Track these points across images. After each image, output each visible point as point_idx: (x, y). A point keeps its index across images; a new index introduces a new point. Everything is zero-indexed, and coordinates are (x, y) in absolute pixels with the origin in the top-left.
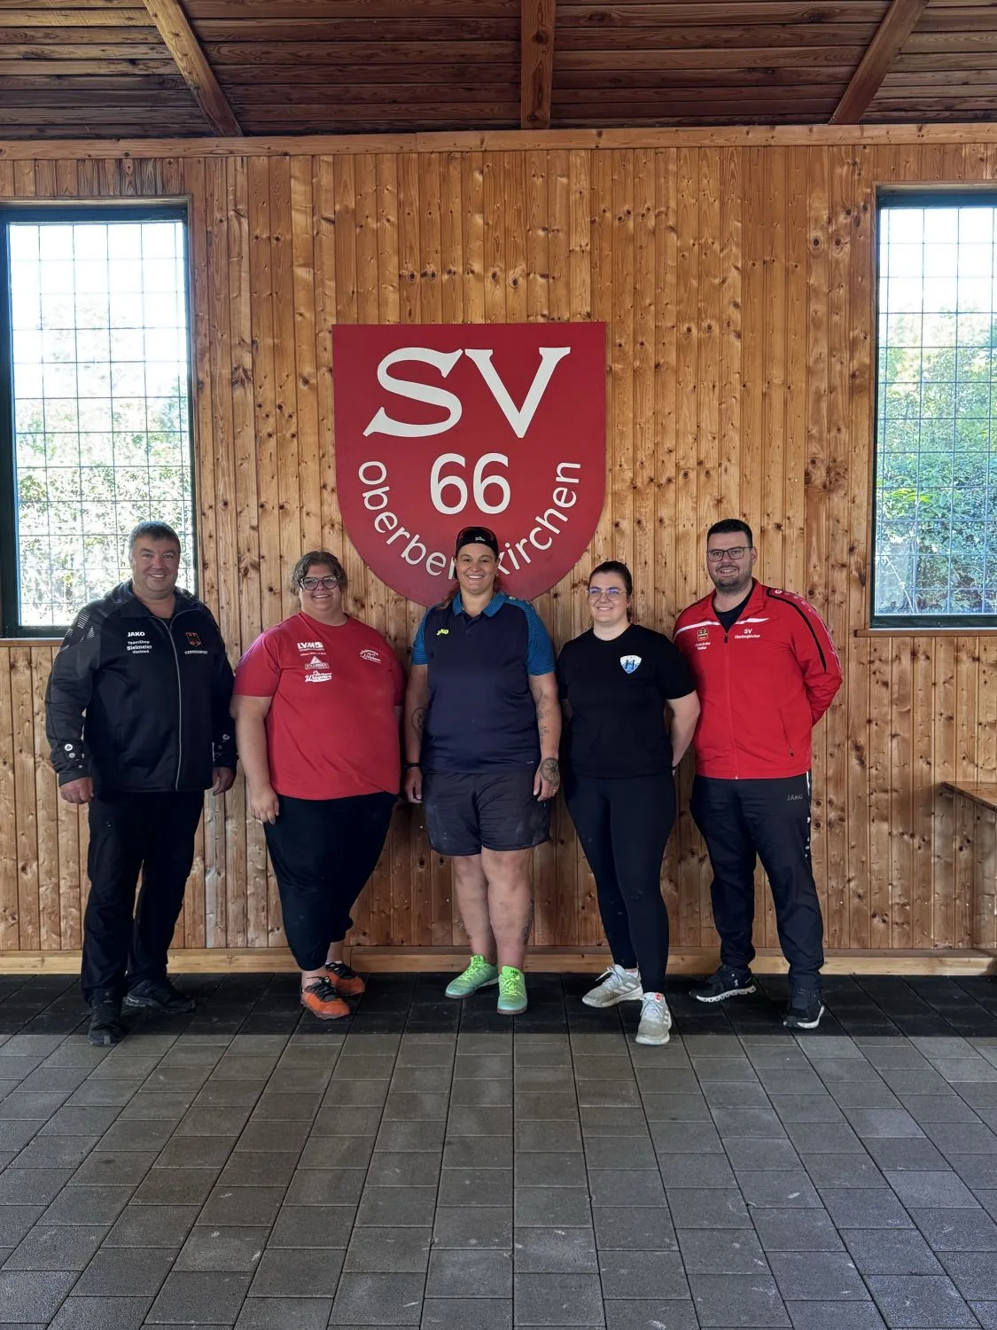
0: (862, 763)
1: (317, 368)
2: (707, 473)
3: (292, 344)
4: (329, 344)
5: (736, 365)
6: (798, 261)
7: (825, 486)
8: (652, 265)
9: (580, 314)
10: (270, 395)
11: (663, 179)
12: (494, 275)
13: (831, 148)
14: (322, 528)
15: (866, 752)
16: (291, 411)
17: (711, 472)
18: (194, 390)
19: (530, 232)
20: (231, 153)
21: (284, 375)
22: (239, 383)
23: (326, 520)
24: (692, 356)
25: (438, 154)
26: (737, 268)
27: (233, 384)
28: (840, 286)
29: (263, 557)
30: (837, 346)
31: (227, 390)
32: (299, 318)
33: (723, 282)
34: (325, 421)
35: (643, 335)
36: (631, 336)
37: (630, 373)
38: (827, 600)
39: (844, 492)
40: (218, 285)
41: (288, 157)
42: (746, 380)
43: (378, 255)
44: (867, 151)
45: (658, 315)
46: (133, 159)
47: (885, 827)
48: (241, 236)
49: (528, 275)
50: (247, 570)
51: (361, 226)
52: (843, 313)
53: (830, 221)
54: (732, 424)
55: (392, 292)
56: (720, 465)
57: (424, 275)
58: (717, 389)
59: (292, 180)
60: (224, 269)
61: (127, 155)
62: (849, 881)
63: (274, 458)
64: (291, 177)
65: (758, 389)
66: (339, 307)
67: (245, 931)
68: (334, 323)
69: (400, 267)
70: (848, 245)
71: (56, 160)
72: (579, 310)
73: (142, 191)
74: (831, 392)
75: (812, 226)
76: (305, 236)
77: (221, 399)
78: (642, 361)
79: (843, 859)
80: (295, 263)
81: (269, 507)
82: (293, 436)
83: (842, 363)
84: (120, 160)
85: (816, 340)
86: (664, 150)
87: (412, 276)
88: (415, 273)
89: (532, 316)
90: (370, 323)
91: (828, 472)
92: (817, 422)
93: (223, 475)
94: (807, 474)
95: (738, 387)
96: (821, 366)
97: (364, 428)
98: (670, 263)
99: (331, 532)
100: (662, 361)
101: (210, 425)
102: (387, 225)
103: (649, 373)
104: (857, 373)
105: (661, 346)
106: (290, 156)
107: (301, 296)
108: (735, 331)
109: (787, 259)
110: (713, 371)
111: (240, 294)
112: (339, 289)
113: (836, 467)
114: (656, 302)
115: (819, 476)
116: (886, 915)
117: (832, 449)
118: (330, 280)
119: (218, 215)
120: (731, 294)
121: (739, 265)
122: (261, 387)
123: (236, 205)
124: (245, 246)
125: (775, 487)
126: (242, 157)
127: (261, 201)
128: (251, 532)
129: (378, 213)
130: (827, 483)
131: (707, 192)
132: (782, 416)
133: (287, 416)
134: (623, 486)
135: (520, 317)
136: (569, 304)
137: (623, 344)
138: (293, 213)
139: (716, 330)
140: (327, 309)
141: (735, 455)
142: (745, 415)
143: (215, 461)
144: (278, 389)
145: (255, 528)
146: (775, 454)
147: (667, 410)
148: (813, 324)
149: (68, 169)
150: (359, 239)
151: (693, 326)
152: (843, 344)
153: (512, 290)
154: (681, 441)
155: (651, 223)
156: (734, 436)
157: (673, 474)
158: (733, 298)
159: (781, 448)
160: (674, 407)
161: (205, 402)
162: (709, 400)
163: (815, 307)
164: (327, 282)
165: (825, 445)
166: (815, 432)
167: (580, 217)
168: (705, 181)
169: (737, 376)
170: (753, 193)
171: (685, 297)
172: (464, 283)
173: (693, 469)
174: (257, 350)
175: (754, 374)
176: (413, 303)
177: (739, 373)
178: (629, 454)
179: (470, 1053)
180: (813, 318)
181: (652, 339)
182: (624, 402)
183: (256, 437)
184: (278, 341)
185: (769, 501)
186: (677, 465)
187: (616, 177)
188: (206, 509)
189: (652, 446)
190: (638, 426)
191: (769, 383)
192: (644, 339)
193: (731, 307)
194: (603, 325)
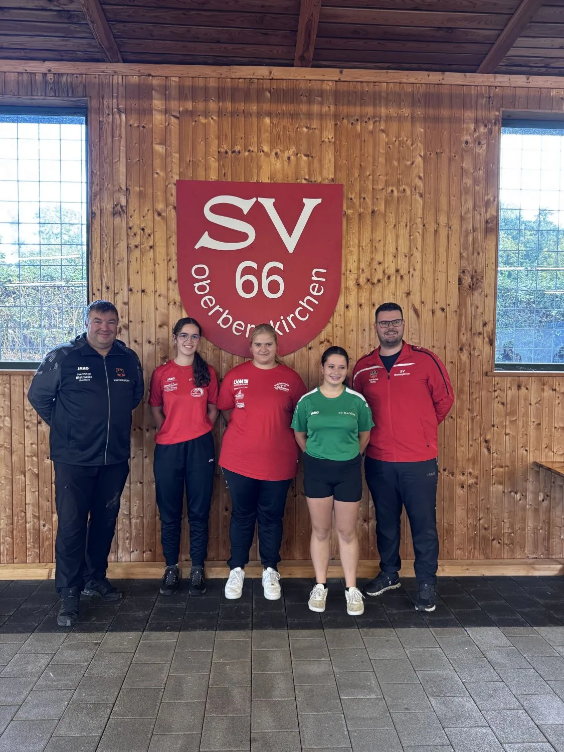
0: (489, 450)
1: (167, 206)
2: (402, 277)
3: (151, 191)
4: (174, 192)
5: (420, 213)
7: (470, 287)
8: (371, 151)
9: (328, 179)
10: (137, 222)
11: (378, 101)
12: (276, 154)
13: (476, 87)
14: (168, 304)
15: (491, 444)
16: (150, 232)
17: (404, 277)
18: (90, 219)
19: (298, 129)
20: (116, 72)
21: (146, 210)
22: (118, 214)
23: (171, 299)
24: (393, 207)
25: (243, 80)
26: (420, 156)
27: (114, 214)
28: (480, 169)
29: (131, 322)
30: (478, 204)
31: (110, 218)
32: (156, 176)
33: (413, 163)
34: (171, 239)
35: (364, 193)
36: (358, 194)
37: (356, 216)
38: (470, 354)
39: (481, 290)
40: (106, 154)
41: (151, 77)
42: (425, 222)
43: (206, 139)
44: (497, 90)
45: (374, 182)
46: (54, 74)
47: (501, 487)
48: (121, 125)
49: (297, 154)
51: (196, 121)
52: (482, 185)
53: (475, 130)
54: (417, 248)
55: (214, 161)
56: (409, 272)
57: (233, 152)
58: (408, 227)
59: (153, 92)
60: (110, 144)
61: (50, 71)
62: (480, 519)
63: (139, 261)
64: (152, 90)
65: (431, 228)
66: (181, 170)
67: (116, 552)
68: (178, 179)
69: (219, 146)
70: (485, 145)
71: (5, 72)
72: (327, 177)
73: (59, 94)
74: (474, 231)
75: (464, 133)
76: (161, 126)
77: (106, 223)
78: (364, 208)
79: (477, 507)
80: (154, 142)
81: (135, 290)
82: (151, 247)
83: (480, 214)
84: (46, 74)
85: (466, 201)
86: (378, 84)
87: (226, 152)
88: (228, 151)
89: (299, 179)
90: (199, 180)
91: (472, 278)
92: (466, 248)
93: (107, 270)
94: (460, 279)
95: (421, 226)
96: (469, 215)
97: (195, 244)
98: (381, 151)
99: (174, 307)
100: (376, 209)
101: (99, 240)
102: (212, 121)
103: (368, 216)
104: (489, 221)
105: (375, 200)
106: (152, 76)
107: (157, 162)
108: (419, 193)
109: (450, 152)
110: (405, 218)
111: (119, 160)
112: (181, 159)
113: (477, 275)
114: (373, 173)
115: (467, 280)
116: (500, 539)
117: (474, 265)
118: (175, 153)
119: (107, 111)
120: (417, 170)
121: (422, 154)
122: (131, 217)
123: (118, 105)
124: (123, 130)
125: (441, 286)
126: (122, 76)
127: (134, 104)
128: (124, 306)
129: (206, 114)
130: (471, 285)
131: (404, 110)
132: (445, 244)
133: (147, 235)
134: (351, 283)
135: (291, 180)
136: (321, 173)
137: (353, 198)
138: (153, 111)
139: (408, 192)
140: (174, 171)
141: (418, 267)
142: (424, 242)
143: (102, 261)
144: (142, 218)
145: (126, 304)
146: (441, 267)
147: (378, 238)
148: (464, 191)
149: (12, 78)
150: (194, 128)
151: (394, 189)
152: (482, 203)
153: (287, 163)
154: (386, 257)
155: (371, 127)
156: (417, 255)
157: (381, 277)
158: (418, 173)
159: (445, 263)
160: (382, 237)
161: (96, 225)
162: (404, 234)
163: (465, 180)
164: (174, 154)
165: (471, 262)
166: (465, 254)
167: (328, 121)
168: (403, 103)
169: (420, 219)
170: (431, 112)
171: (390, 171)
172: (258, 158)
173: (393, 275)
174: (129, 194)
175: (430, 219)
176: (226, 168)
177: (421, 218)
178: (356, 264)
179: (262, 648)
180: (464, 188)
181: (370, 196)
182: (353, 233)
183: (127, 248)
184: (143, 189)
185: (438, 294)
186: (384, 272)
187: (350, 99)
188: (95, 291)
189: (369, 260)
190: (361, 248)
191: (438, 224)
192: (365, 195)
193: (417, 179)
194: (341, 186)
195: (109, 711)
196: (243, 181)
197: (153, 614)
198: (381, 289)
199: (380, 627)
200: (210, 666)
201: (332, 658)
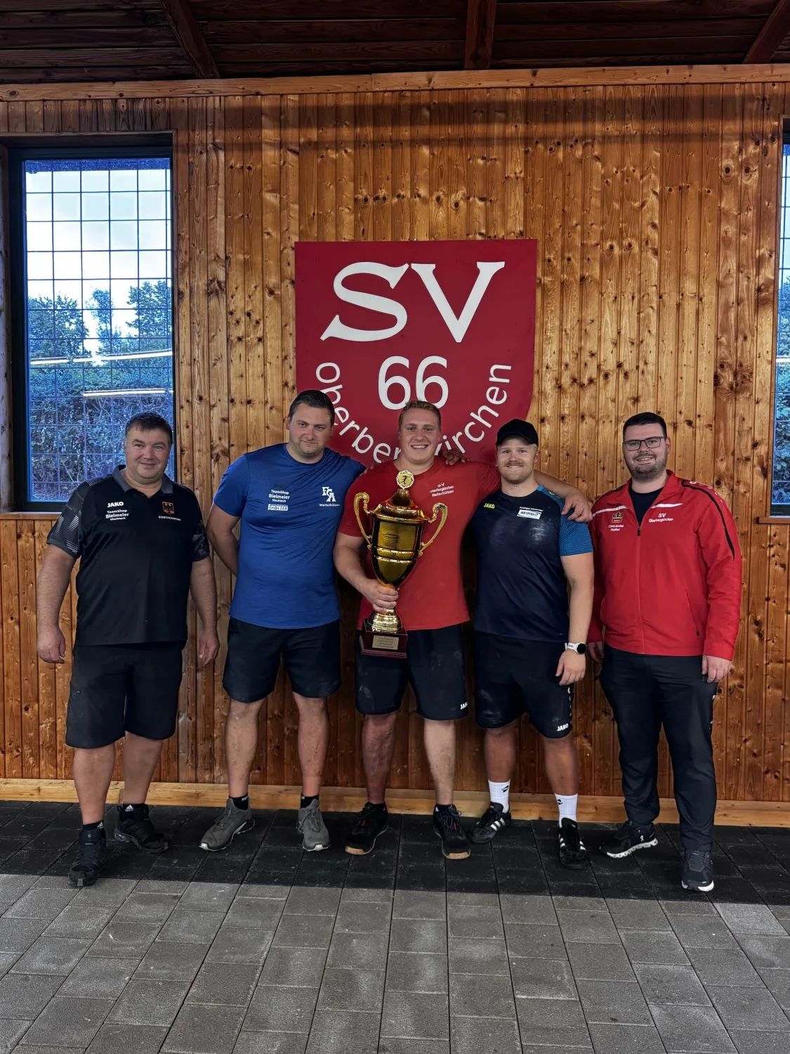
0: (761, 636)
1: (282, 280)
2: (626, 374)
3: (260, 258)
4: (292, 259)
5: (654, 279)
6: (711, 186)
7: (732, 388)
8: (579, 189)
9: (514, 233)
10: (241, 304)
11: (590, 114)
12: (438, 199)
13: (742, 86)
15: (764, 628)
16: (258, 318)
17: (629, 374)
18: (176, 301)
19: (471, 161)
20: (211, 93)
21: (253, 286)
22: (214, 294)
24: (613, 270)
25: (390, 93)
26: (655, 193)
27: (209, 294)
28: (748, 209)
29: (232, 445)
30: (745, 262)
31: (203, 300)
32: (266, 237)
33: (643, 205)
34: (288, 327)
35: (569, 251)
36: (559, 252)
37: (557, 287)
38: (732, 490)
39: (749, 394)
40: (197, 209)
41: (259, 97)
42: (662, 291)
43: (337, 181)
44: (775, 88)
45: (584, 234)
46: (127, 99)
47: (779, 693)
48: (218, 167)
49: (468, 198)
50: (218, 456)
51: (322, 157)
52: (751, 234)
53: (740, 151)
54: (649, 331)
55: (348, 213)
56: (638, 367)
57: (376, 198)
58: (636, 300)
59: (263, 118)
60: (203, 195)
61: (121, 95)
62: (746, 740)
63: (243, 359)
64: (262, 114)
65: (672, 300)
66: (301, 227)
67: (211, 769)
68: (298, 241)
69: (356, 191)
70: (757, 172)
71: (62, 101)
72: (513, 229)
73: (134, 128)
74: (738, 304)
75: (724, 156)
76: (273, 165)
77: (198, 306)
78: (568, 275)
79: (741, 722)
80: (265, 189)
81: (237, 401)
82: (260, 340)
83: (749, 278)
84: (116, 100)
85: (726, 258)
86: (591, 88)
87: (366, 200)
88: (369, 197)
89: (471, 234)
90: (328, 240)
91: (735, 375)
92: (725, 330)
93: (199, 373)
94: (717, 378)
95: (655, 298)
96: (731, 280)
97: (322, 334)
98: (595, 188)
100: (587, 274)
101: (188, 330)
102: (345, 155)
103: (575, 285)
104: (763, 287)
105: (585, 261)
106: (262, 95)
107: (269, 218)
108: (653, 249)
109: (701, 186)
110: (631, 287)
111: (216, 217)
112: (301, 212)
113: (742, 370)
114: (582, 222)
115: (727, 378)
116: (778, 772)
117: (739, 355)
118: (294, 203)
119: (199, 148)
120: (649, 216)
121: (658, 190)
122: (232, 297)
123: (214, 139)
124: (221, 175)
125: (687, 387)
126: (220, 96)
127: (236, 136)
128: (223, 423)
129: (337, 145)
130: (734, 386)
131: (630, 125)
132: (694, 325)
133: (254, 323)
134: (549, 386)
135: (460, 235)
136: (504, 224)
137: (552, 260)
138: (263, 146)
139: (636, 248)
140: (291, 229)
141: (652, 358)
142: (661, 323)
143: (193, 361)
144: (247, 299)
145: (226, 420)
146: (687, 358)
147: (589, 319)
148: (723, 242)
149: (72, 108)
150: (320, 167)
151: (615, 243)
152: (750, 261)
153: (454, 212)
154: (602, 346)
155: (579, 153)
156: (651, 342)
157: (594, 376)
158: (651, 219)
159: (693, 352)
160: (596, 315)
161: (184, 310)
162: (629, 310)
163: (726, 227)
164: (291, 205)
165: (733, 351)
166: (723, 340)
167: (515, 148)
168: (628, 115)
169: (654, 288)
170: (671, 126)
171: (608, 217)
172: (412, 206)
173: (613, 371)
174: (230, 264)
175: (669, 287)
176: (366, 223)
177: (656, 286)
178: (555, 357)
179: (406, 916)
180: (723, 238)
181: (578, 256)
182: (552, 311)
183: (227, 341)
184: (248, 257)
185: (682, 400)
186: (599, 367)
187: (548, 112)
188: (184, 403)
189: (576, 349)
190: (564, 333)
191: (682, 295)
192: (571, 255)
193: (649, 227)
194: (535, 241)
195: (184, 993)
196: (390, 240)
197: (258, 859)
198: (594, 394)
199: (583, 895)
200: (329, 938)
201: (507, 937)
